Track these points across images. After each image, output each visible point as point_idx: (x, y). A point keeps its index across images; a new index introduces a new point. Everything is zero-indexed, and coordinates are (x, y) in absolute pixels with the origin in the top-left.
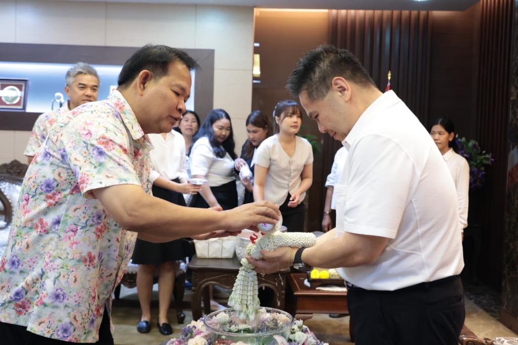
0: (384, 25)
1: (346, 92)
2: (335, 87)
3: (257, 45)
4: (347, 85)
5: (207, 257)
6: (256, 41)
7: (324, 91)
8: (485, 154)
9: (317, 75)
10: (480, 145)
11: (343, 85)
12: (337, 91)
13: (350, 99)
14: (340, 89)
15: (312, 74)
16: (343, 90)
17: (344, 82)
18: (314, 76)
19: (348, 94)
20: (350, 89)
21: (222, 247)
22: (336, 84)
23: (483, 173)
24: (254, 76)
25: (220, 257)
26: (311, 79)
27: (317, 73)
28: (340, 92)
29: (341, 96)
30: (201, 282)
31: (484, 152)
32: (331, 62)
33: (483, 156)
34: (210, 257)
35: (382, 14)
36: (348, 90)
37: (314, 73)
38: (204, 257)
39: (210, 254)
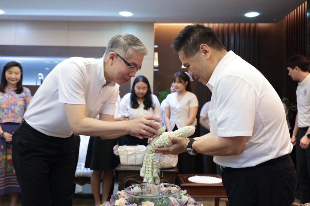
0: (230, 32)
1: (208, 53)
2: (201, 50)
3: (156, 46)
4: (208, 49)
5: (127, 164)
6: (155, 44)
7: (195, 51)
8: (292, 105)
9: (191, 41)
10: (289, 100)
11: (207, 49)
12: (203, 52)
13: (210, 58)
14: (204, 51)
15: (188, 41)
16: (206, 52)
17: (207, 48)
18: (189, 42)
19: (209, 55)
20: (210, 52)
21: (136, 158)
22: (202, 48)
23: (292, 116)
24: (155, 66)
25: (135, 164)
26: (187, 44)
27: (191, 40)
28: (204, 53)
29: (204, 56)
30: (124, 179)
31: (292, 104)
32: (200, 34)
33: (292, 107)
34: (128, 164)
35: (229, 26)
36: (209, 52)
37: (190, 40)
38: (125, 164)
39: (129, 162)
